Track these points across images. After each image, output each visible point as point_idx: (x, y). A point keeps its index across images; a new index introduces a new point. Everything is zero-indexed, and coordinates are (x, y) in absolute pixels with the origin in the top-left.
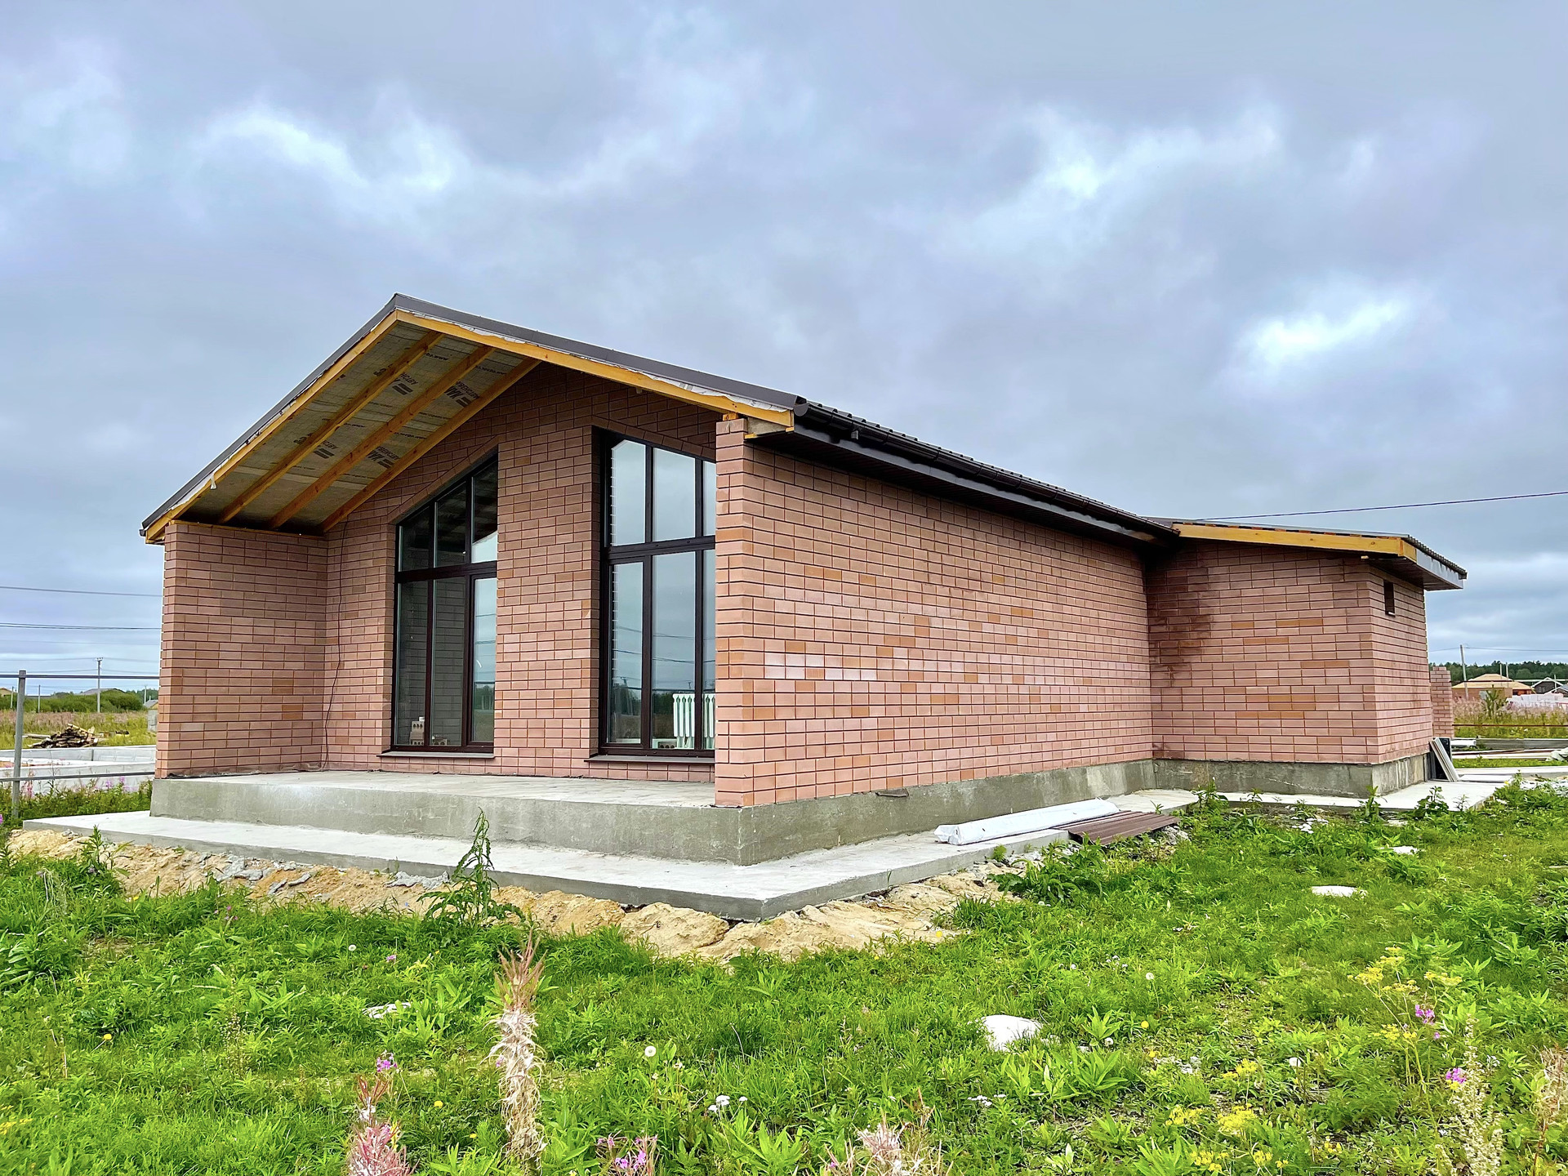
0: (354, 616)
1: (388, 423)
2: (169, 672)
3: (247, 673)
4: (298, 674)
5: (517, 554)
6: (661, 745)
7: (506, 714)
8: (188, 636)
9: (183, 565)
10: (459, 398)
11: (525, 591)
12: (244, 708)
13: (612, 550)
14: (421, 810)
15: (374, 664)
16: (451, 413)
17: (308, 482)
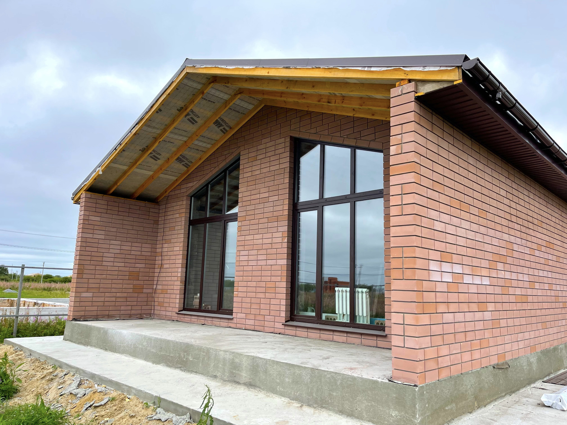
0: (169, 242)
1: (186, 141)
2: (77, 267)
3: (116, 268)
4: (142, 270)
5: (248, 208)
6: (327, 318)
7: (240, 294)
8: (88, 249)
9: (87, 213)
10: (222, 128)
11: (252, 227)
12: (114, 286)
13: (300, 204)
14: (185, 354)
15: (177, 266)
16: (217, 137)
17: (148, 174)
